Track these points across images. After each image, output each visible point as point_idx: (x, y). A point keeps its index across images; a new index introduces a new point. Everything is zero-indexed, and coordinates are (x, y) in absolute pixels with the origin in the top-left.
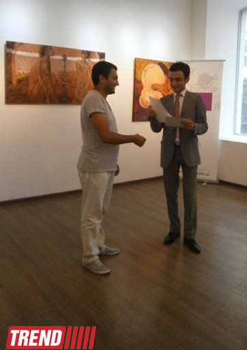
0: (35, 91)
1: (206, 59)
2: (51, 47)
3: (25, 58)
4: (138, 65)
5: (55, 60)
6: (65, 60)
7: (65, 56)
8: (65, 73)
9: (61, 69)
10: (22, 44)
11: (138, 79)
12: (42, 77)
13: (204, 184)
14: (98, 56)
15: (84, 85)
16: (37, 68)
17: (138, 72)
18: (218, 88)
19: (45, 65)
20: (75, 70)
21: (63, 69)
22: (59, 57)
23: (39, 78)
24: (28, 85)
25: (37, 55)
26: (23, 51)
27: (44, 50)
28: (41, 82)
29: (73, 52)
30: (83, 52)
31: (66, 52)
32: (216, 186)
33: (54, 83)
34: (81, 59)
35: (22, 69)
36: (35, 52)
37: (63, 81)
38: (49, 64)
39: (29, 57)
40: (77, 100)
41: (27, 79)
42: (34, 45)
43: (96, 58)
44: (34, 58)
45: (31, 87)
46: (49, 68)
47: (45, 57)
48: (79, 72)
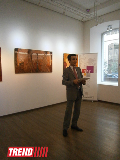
0: (26, 68)
1: (90, 53)
2: (32, 50)
3: (22, 54)
4: (65, 56)
5: (33, 55)
6: (37, 55)
7: (37, 53)
8: (37, 60)
9: (36, 59)
10: (21, 49)
11: (65, 62)
12: (29, 62)
13: (92, 102)
14: (50, 53)
15: (45, 65)
16: (27, 59)
17: (65, 59)
18: (96, 64)
19: (30, 57)
20: (41, 59)
21: (37, 59)
22: (35, 54)
23: (28, 63)
24: (23, 65)
25: (27, 53)
26: (21, 52)
27: (29, 51)
28: (28, 64)
29: (40, 52)
30: (44, 51)
31: (38, 52)
32: (97, 102)
33: (34, 64)
34: (43, 54)
35: (21, 59)
36: (26, 52)
37: (37, 63)
38: (31, 57)
39: (24, 54)
40: (42, 71)
41: (23, 63)
42: (25, 49)
43: (49, 54)
44: (25, 55)
45: (24, 67)
46: (31, 58)
47: (30, 54)
48: (43, 60)
